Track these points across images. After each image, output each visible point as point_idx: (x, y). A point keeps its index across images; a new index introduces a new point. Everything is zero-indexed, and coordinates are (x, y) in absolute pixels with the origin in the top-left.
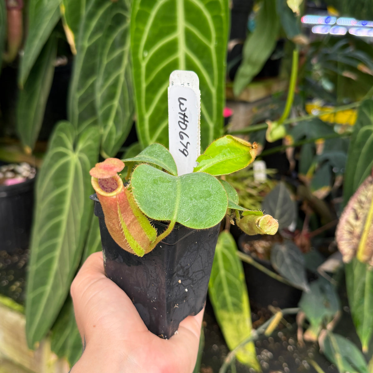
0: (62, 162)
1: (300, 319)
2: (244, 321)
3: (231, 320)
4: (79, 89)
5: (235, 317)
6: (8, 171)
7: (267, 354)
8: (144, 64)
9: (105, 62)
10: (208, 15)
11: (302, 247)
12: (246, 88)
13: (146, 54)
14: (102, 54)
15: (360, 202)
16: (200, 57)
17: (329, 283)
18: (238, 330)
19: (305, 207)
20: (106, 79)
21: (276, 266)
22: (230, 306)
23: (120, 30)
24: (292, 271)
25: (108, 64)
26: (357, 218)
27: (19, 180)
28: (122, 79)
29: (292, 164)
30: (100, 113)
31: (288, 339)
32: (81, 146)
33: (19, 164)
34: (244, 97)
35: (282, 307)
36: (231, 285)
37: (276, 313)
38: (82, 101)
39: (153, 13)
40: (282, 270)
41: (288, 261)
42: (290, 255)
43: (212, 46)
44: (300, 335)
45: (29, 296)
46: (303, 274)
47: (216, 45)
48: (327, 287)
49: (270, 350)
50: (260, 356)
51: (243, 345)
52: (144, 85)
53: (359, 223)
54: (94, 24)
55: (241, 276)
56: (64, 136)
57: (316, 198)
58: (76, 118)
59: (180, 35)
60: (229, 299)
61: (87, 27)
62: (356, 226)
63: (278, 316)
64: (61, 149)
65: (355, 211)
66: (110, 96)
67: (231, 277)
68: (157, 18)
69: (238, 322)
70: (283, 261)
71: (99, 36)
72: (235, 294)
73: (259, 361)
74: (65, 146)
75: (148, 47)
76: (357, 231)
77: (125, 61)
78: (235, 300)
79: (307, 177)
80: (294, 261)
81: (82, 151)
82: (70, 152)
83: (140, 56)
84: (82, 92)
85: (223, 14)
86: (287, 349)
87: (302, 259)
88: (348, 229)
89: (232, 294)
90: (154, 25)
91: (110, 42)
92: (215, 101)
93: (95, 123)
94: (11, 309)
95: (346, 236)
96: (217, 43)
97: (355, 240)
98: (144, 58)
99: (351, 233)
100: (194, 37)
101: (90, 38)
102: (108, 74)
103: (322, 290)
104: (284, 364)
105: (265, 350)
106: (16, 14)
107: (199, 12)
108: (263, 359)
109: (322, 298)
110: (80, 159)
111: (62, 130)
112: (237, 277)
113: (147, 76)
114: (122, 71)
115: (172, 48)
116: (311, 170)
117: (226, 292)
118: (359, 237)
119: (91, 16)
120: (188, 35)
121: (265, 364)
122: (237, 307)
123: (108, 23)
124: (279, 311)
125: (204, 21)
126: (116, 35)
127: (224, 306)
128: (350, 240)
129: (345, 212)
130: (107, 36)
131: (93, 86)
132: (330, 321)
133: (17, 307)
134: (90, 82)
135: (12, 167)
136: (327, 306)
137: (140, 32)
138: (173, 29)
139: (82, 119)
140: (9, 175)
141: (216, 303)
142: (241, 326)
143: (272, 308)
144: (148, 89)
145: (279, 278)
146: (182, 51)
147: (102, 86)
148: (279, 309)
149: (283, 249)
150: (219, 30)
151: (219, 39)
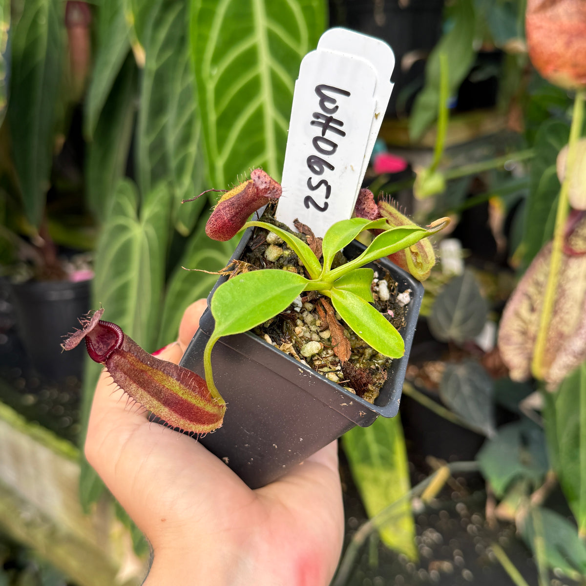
0: (123, 239)
3: (376, 481)
4: (148, 133)
5: (384, 476)
7: (432, 536)
8: (211, 87)
9: (178, 89)
10: (295, 6)
12: (430, 128)
13: (214, 71)
14: (173, 79)
15: (538, 284)
16: (289, 71)
18: (386, 495)
22: (376, 459)
24: (472, 406)
25: (182, 93)
26: (533, 309)
29: (500, 242)
30: (173, 163)
31: (471, 515)
32: (147, 213)
34: (429, 141)
37: (438, 468)
38: (153, 150)
39: (221, 11)
40: (455, 403)
41: (466, 390)
42: (471, 381)
44: (490, 510)
46: (487, 409)
48: (533, 434)
49: (438, 530)
50: (419, 537)
51: (394, 520)
52: (213, 117)
53: (534, 317)
54: (162, 34)
58: (148, 175)
59: (259, 39)
60: (375, 449)
62: (530, 322)
63: (441, 475)
64: (121, 221)
65: (529, 298)
66: (185, 139)
68: (227, 17)
69: (388, 485)
70: (458, 389)
71: (169, 54)
72: (383, 441)
73: (418, 545)
76: (532, 329)
78: (384, 450)
80: (476, 390)
81: (149, 221)
82: (131, 222)
83: (205, 75)
84: (153, 137)
85: (315, 3)
86: (465, 530)
87: (487, 387)
88: (519, 328)
89: (379, 441)
95: (517, 338)
97: (529, 345)
98: (211, 76)
99: (524, 333)
101: (159, 56)
104: (456, 551)
105: (430, 529)
106: (80, 33)
108: (424, 542)
110: (146, 233)
113: (217, 104)
115: (250, 59)
117: (370, 437)
118: (534, 339)
121: (426, 551)
122: (387, 462)
124: (444, 465)
125: (291, 15)
127: (366, 458)
128: (522, 344)
129: (512, 299)
131: (165, 126)
138: (248, 30)
139: (155, 177)
141: (354, 454)
143: (432, 461)
144: (219, 123)
145: (450, 416)
146: (265, 63)
147: (176, 125)
148: (444, 461)
149: (461, 371)
150: (311, 26)
151: (312, 40)
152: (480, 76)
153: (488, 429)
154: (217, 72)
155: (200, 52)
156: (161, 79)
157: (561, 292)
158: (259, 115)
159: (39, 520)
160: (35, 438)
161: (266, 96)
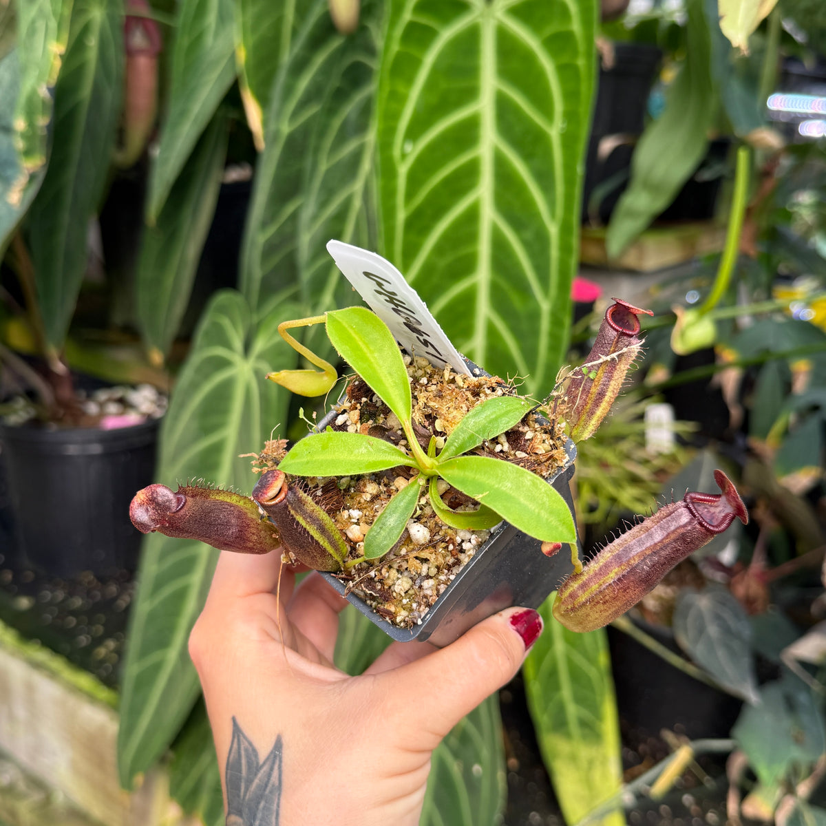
0: (219, 378)
1: (735, 768)
2: (604, 762)
3: (573, 758)
4: (264, 225)
5: (585, 752)
6: (110, 400)
8: (403, 170)
9: (323, 167)
10: (547, 64)
11: (749, 602)
12: (635, 241)
13: (409, 148)
14: (317, 150)
16: (527, 156)
17: (808, 689)
18: (588, 782)
19: (762, 513)
20: (323, 204)
21: (684, 641)
22: (574, 727)
23: (358, 98)
24: (721, 653)
25: (328, 171)
27: (132, 419)
28: (357, 203)
29: (735, 413)
30: (306, 276)
31: (705, 812)
32: (260, 345)
33: (134, 386)
34: (631, 260)
35: (693, 736)
36: (577, 676)
37: (679, 747)
38: (270, 249)
39: (430, 58)
40: (698, 651)
41: (713, 630)
42: (718, 618)
43: (555, 131)
44: (732, 806)
45: (131, 670)
46: (746, 662)
47: (563, 129)
48: (802, 698)
51: (598, 818)
52: (401, 216)
54: (304, 83)
55: (603, 659)
56: (226, 322)
57: (787, 491)
58: (256, 286)
59: (484, 106)
60: (572, 710)
61: (288, 91)
63: (683, 755)
64: (219, 351)
67: (579, 660)
68: (436, 70)
69: (591, 763)
70: (701, 630)
71: (313, 110)
72: (586, 700)
74: (227, 344)
75: (413, 133)
77: (366, 166)
78: (586, 713)
79: (768, 445)
80: (727, 631)
81: (261, 357)
82: (237, 358)
83: (396, 152)
84: (272, 230)
85: (581, 62)
87: (746, 630)
89: (579, 700)
90: (430, 85)
91: (336, 123)
92: (554, 253)
93: (295, 298)
94: (92, 699)
96: (565, 126)
98: (404, 156)
100: (516, 110)
101: (295, 114)
102: (328, 192)
103: (791, 705)
106: (144, 64)
107: (528, 58)
109: (787, 723)
110: (258, 373)
111: (223, 310)
112: (592, 661)
113: (410, 195)
114: (358, 186)
115: (466, 135)
116: (778, 427)
117: (566, 692)
119: (299, 67)
120: (504, 108)
122: (590, 730)
123: (335, 82)
124: (687, 744)
125: (540, 75)
126: (350, 109)
127: (560, 724)
130: (331, 111)
131: (294, 217)
132: (805, 778)
133: (104, 694)
134: (290, 209)
135: (118, 393)
136: (798, 741)
137: (398, 99)
138: (470, 93)
139: (268, 289)
140: (113, 408)
141: (542, 717)
142: (597, 775)
143: (669, 736)
144: (410, 224)
145: (690, 669)
146: (489, 141)
147: (315, 218)
148: (685, 739)
149: (703, 602)
150: (571, 96)
151: (570, 116)
152: (707, 175)
153: (749, 692)
154: (414, 150)
155: (392, 118)
158: (472, 216)
159: (22, 786)
160: (37, 666)
161: (484, 191)
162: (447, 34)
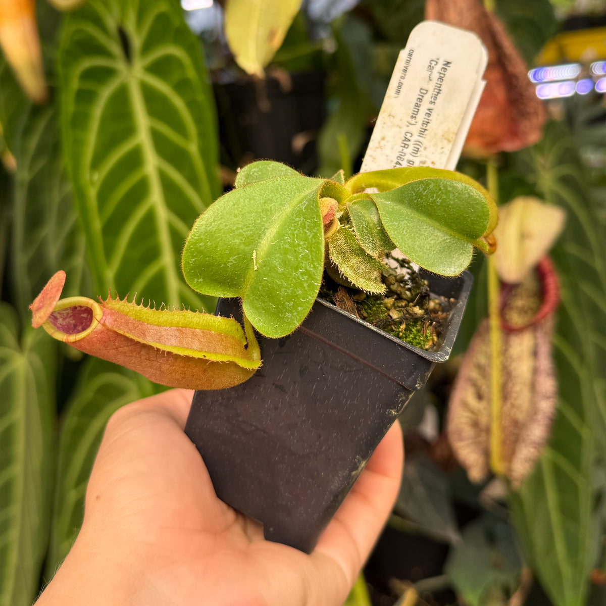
0: (5, 372)
4: (25, 248)
8: (92, 193)
9: (56, 198)
10: (178, 102)
13: (95, 176)
14: (50, 187)
15: (480, 368)
20: (61, 227)
24: (428, 509)
25: (60, 203)
26: (480, 397)
32: (30, 340)
37: (405, 591)
38: (33, 266)
39: (98, 111)
41: (420, 491)
43: (193, 148)
47: (199, 146)
52: (98, 226)
53: (483, 405)
61: (23, 150)
62: (480, 412)
63: (409, 596)
65: (474, 384)
66: (68, 251)
68: (104, 118)
71: (44, 161)
74: (6, 344)
76: (483, 420)
81: (32, 349)
83: (87, 181)
84: (31, 252)
85: (200, 97)
87: (442, 484)
88: (469, 420)
90: (102, 130)
95: (468, 432)
96: (201, 143)
97: (483, 438)
98: (92, 183)
99: (475, 425)
101: (32, 166)
103: (491, 539)
107: (165, 101)
113: (100, 210)
115: (134, 160)
118: (488, 431)
124: (411, 586)
125: (176, 111)
128: (475, 438)
143: (397, 584)
144: (106, 231)
146: (152, 163)
147: (57, 237)
150: (198, 121)
151: (202, 135)
153: (452, 535)
154: (98, 177)
155: (77, 157)
156: (35, 190)
157: (507, 374)
158: (150, 218)
161: (156, 198)
162: (106, 93)
